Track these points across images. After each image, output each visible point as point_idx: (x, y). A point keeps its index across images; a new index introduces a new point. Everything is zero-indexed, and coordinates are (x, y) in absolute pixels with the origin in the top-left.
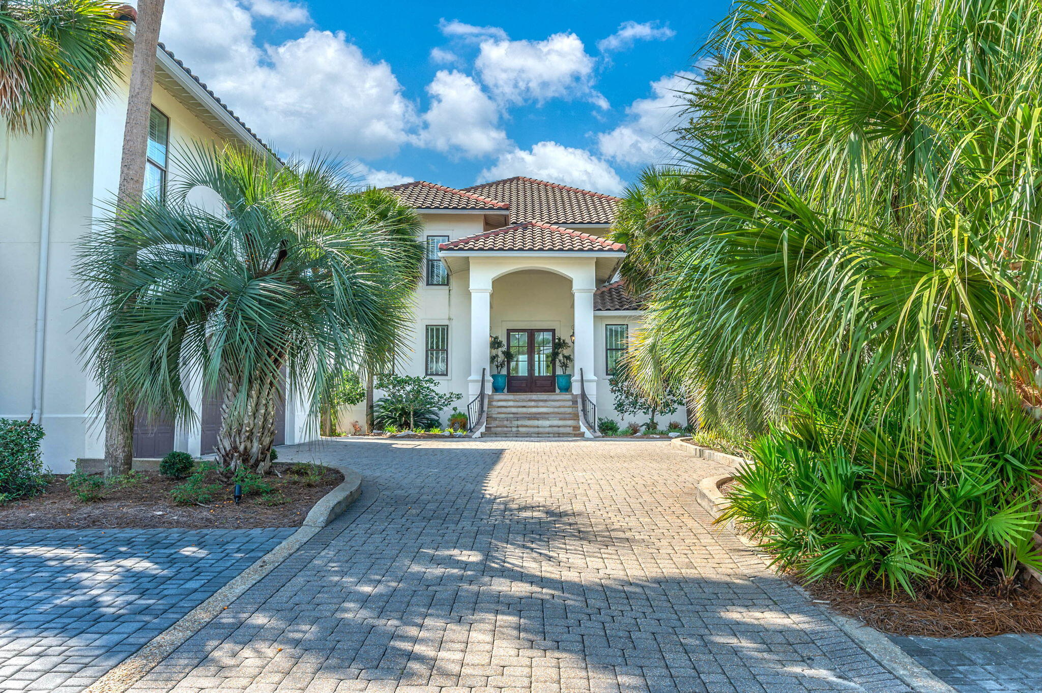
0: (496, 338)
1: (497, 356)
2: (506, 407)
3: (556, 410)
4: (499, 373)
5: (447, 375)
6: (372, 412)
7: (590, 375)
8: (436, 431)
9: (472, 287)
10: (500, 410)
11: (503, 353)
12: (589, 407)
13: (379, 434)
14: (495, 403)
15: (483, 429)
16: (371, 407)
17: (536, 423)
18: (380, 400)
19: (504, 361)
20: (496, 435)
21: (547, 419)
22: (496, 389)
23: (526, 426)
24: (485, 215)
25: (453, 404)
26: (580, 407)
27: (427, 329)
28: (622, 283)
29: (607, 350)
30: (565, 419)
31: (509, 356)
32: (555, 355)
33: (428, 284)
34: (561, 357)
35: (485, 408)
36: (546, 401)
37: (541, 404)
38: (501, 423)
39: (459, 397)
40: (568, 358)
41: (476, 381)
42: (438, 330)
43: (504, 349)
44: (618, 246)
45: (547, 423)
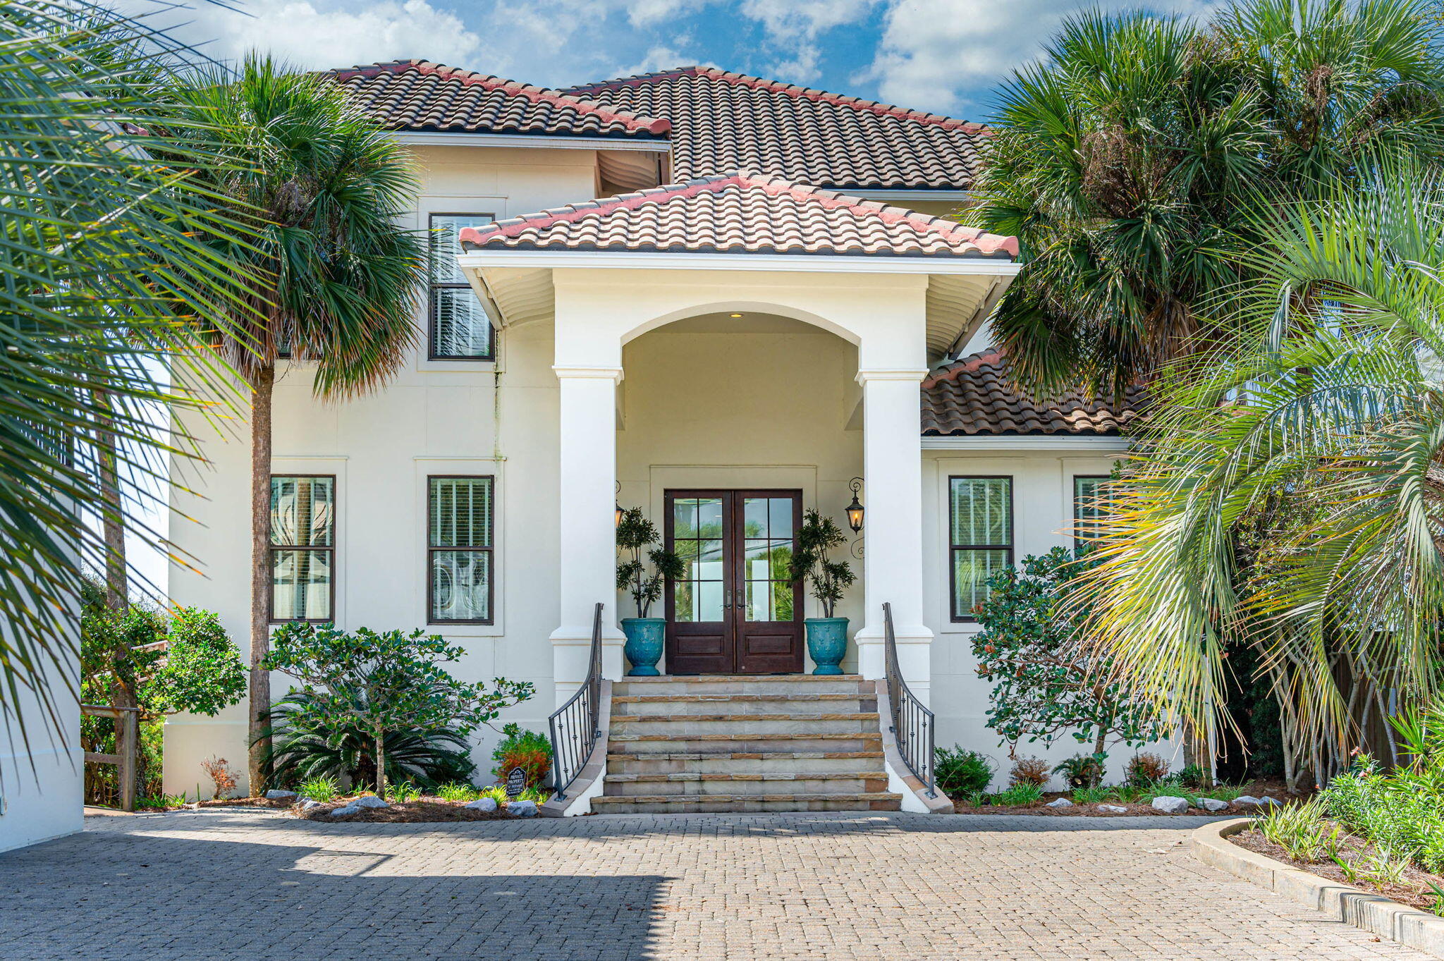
0: (635, 514)
1: (637, 565)
2: (666, 720)
3: (814, 727)
4: (643, 614)
5: (490, 621)
6: (267, 736)
7: (911, 625)
8: (454, 795)
9: (562, 360)
10: (647, 728)
11: (655, 556)
12: (915, 721)
13: (283, 804)
14: (631, 708)
15: (596, 789)
16: (263, 717)
17: (754, 767)
18: (291, 697)
19: (656, 581)
20: (637, 806)
21: (789, 755)
22: (635, 663)
23: (728, 779)
24: (600, 154)
25: (506, 717)
26: (886, 721)
27: (431, 488)
28: (993, 359)
29: (953, 549)
30: (842, 756)
31: (670, 565)
32: (801, 563)
33: (432, 356)
34: (818, 569)
35: (604, 724)
36: (783, 700)
37: (769, 709)
38: (651, 770)
39: (522, 692)
40: (840, 571)
41: (573, 642)
42: (462, 491)
43: (658, 545)
44: (992, 242)
45: (788, 768)
